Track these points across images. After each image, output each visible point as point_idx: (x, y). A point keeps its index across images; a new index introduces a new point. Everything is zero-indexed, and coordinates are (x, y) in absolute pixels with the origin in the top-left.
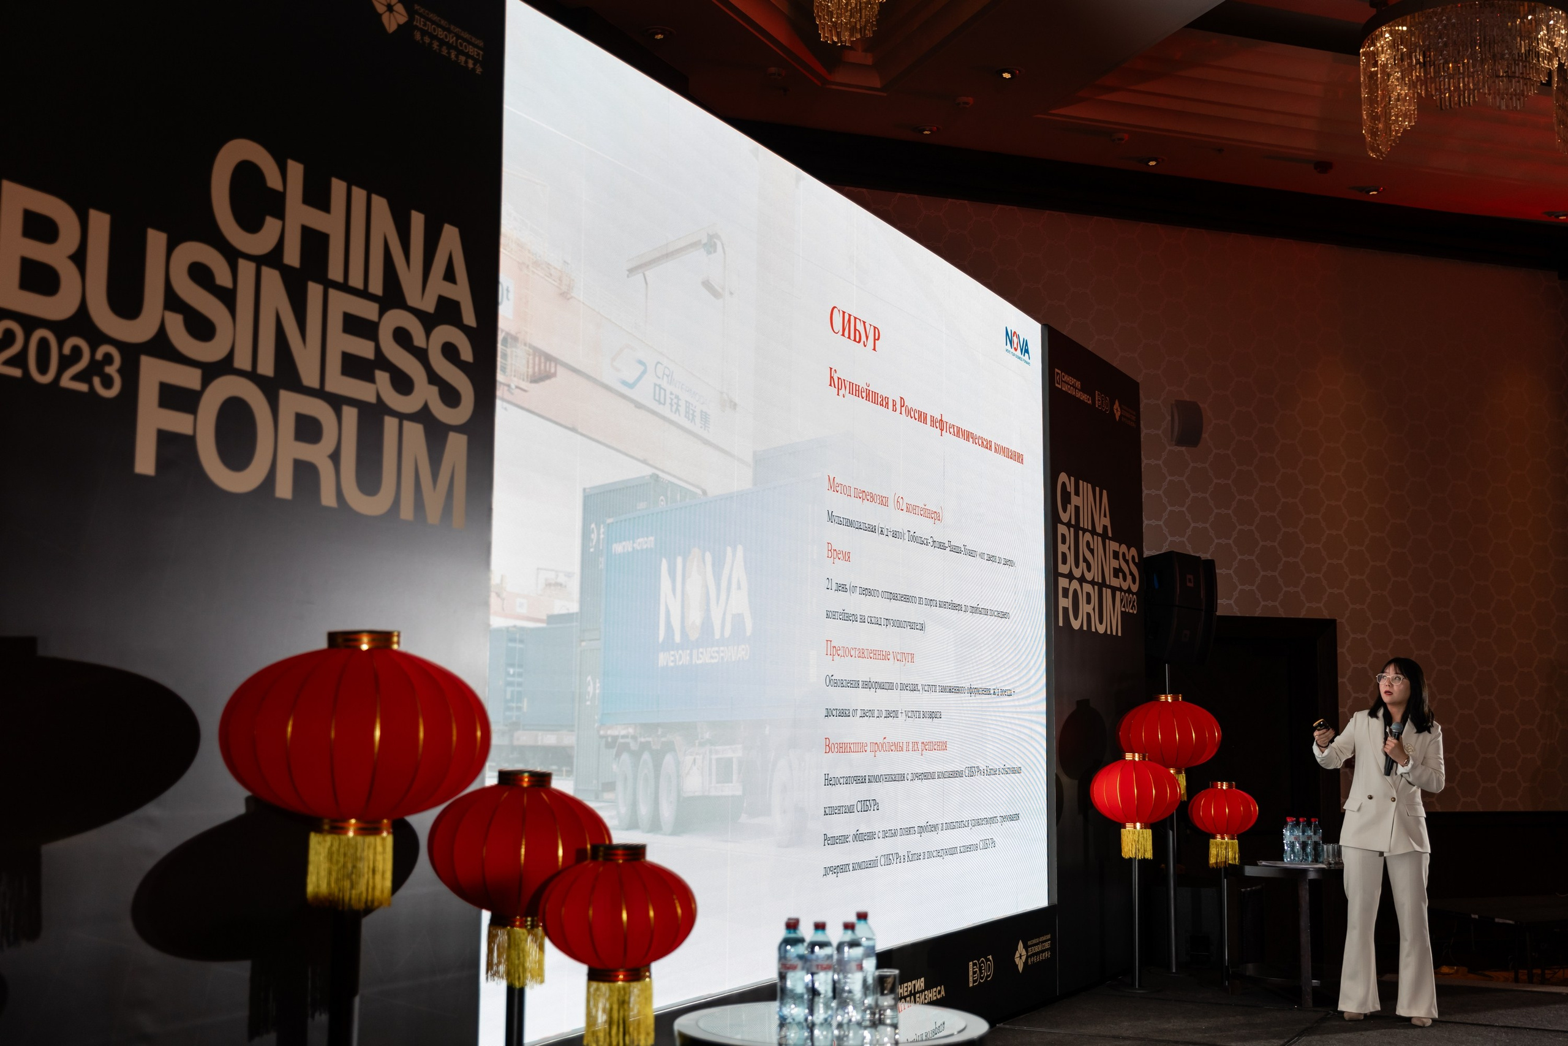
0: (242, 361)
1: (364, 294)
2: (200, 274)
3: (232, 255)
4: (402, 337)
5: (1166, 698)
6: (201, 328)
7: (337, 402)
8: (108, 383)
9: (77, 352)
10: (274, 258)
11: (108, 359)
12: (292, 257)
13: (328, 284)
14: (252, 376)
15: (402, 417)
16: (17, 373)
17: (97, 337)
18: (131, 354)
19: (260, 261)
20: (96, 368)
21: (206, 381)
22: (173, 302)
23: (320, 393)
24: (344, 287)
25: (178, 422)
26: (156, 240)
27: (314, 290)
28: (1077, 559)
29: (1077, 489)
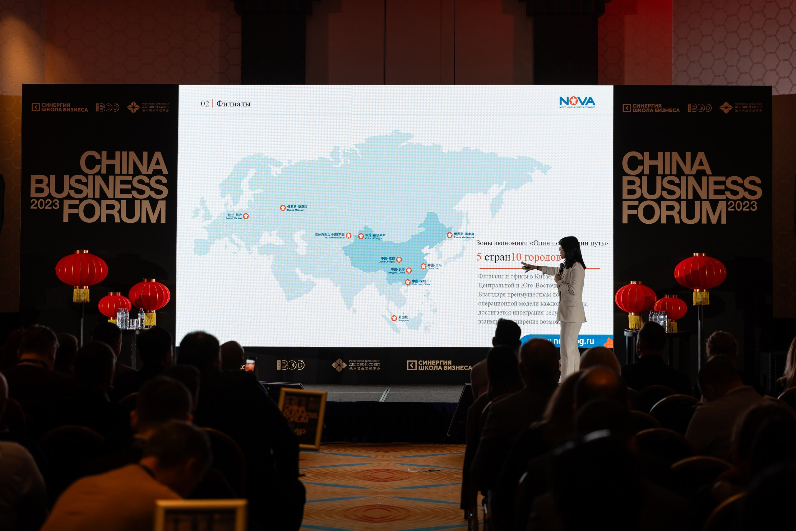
0: (91, 196)
1: (128, 174)
2: (78, 181)
3: (86, 176)
4: (141, 182)
6: (79, 191)
7: (119, 200)
8: (56, 206)
9: (49, 202)
10: (99, 173)
11: (56, 202)
12: (104, 171)
13: (115, 175)
14: (94, 198)
15: (141, 200)
16: (36, 208)
17: (53, 198)
18: (61, 201)
19: (94, 175)
20: (53, 204)
21: (80, 202)
22: (71, 188)
23: (114, 199)
24: (121, 174)
25: (74, 211)
26: (66, 177)
27: (111, 178)
28: (652, 190)
29: (654, 157)
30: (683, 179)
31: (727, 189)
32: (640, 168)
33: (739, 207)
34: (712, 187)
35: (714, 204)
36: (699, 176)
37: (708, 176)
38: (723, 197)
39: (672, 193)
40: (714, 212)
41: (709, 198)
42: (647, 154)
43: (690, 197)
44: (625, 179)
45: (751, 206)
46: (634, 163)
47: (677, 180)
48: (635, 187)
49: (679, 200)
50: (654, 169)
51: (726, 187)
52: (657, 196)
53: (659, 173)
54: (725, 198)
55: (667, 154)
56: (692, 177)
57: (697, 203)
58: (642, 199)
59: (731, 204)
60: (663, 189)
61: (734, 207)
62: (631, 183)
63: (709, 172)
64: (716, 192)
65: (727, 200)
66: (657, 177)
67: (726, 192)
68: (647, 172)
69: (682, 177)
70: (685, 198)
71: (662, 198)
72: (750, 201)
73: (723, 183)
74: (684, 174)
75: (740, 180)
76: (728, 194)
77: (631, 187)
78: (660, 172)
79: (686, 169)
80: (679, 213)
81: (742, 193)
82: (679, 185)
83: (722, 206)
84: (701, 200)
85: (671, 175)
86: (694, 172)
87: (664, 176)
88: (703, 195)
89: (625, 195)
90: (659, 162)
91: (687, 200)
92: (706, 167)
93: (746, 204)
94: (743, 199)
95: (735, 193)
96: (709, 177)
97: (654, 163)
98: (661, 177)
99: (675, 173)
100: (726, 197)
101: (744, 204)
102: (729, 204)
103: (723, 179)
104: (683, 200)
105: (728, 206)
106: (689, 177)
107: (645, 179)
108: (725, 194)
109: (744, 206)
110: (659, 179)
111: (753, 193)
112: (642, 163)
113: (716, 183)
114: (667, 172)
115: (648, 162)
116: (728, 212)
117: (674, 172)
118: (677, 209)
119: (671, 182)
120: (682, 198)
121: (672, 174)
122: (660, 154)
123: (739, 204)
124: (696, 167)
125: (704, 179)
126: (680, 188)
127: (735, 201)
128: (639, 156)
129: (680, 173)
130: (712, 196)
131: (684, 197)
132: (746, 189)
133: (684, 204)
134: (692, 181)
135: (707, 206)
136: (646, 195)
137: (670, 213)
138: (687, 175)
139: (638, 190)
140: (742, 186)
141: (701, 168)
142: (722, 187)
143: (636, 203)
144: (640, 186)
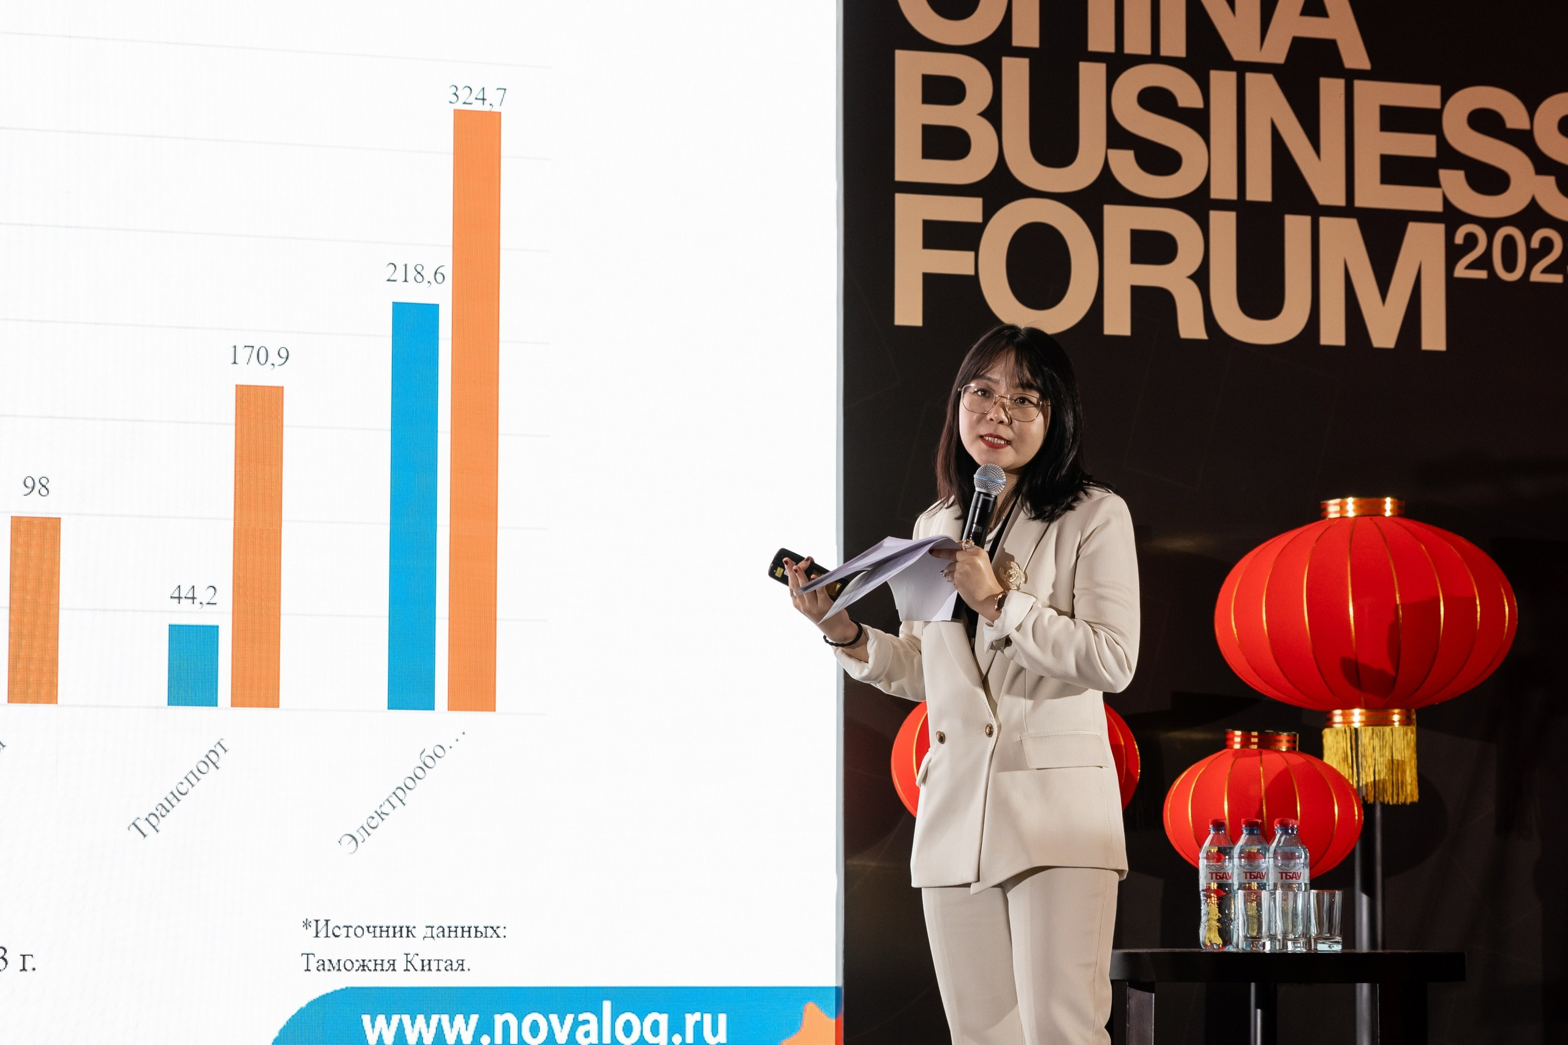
5: (1342, 506)
28: (1054, 136)
30: (1222, 82)
31: (1449, 157)
32: (990, 10)
33: (1510, 264)
34: (1374, 143)
35: (1383, 236)
36: (1303, 72)
37: (1351, 76)
38: (1425, 199)
39: (1160, 160)
40: (1383, 281)
41: (1360, 202)
43: (1260, 190)
44: (909, 68)
47: (1187, 94)
48: (965, 116)
49: (1199, 205)
51: (1443, 144)
52: (1080, 174)
53: (1092, 47)
54: (1438, 207)
56: (1269, 79)
57: (1296, 227)
58: (1000, 187)
59: (1471, 241)
60: (1118, 136)
61: (1484, 261)
62: (942, 90)
63: (1355, 55)
64: (1394, 170)
65: (1451, 217)
66: (1085, 68)
67: (1444, 175)
68: (1026, 33)
69: (1214, 74)
70: (1233, 196)
71: (1108, 189)
73: (1429, 121)
74: (1225, 61)
75: (1514, 114)
76: (1453, 181)
77: (942, 115)
78: (1100, 36)
79: (1238, 32)
80: (1201, 277)
81: (1527, 184)
82: (1198, 121)
83: (1423, 249)
84: (1316, 211)
85: (1155, 57)
86: (1276, 52)
87: (1117, 63)
88: (1325, 184)
89: (909, 161)
91: (1240, 206)
92: (1342, 28)
93: (1547, 245)
94: (1532, 217)
95: (1490, 180)
96: (1358, 84)
98: (1101, 68)
99: (1181, 51)
100: (1446, 201)
101: (1535, 243)
102: (1459, 239)
103: (1425, 96)
104: (1223, 205)
105: (1454, 254)
106: (1250, 77)
107: (1016, 73)
108: (1436, 183)
109: (1534, 257)
110: (1091, 75)
113: (1391, 119)
114: (1137, 42)
116: (1454, 286)
117: (1175, 43)
118: (1188, 257)
119: (1157, 100)
120: (1216, 193)
121: (1164, 51)
123: (1509, 242)
124: (1289, 21)
125: (1331, 90)
126: (1205, 135)
127: (1491, 225)
129: (1205, 50)
130: (1373, 193)
131: (1224, 188)
132: (1543, 163)
133: (1224, 224)
134: (1268, 100)
135: (1344, 242)
136: (1025, 167)
137: (1151, 275)
138: (1243, 69)
139: (981, 133)
140: (1524, 141)
141: (1314, 28)
142: (1422, 146)
143: (969, 210)
144: (993, 114)
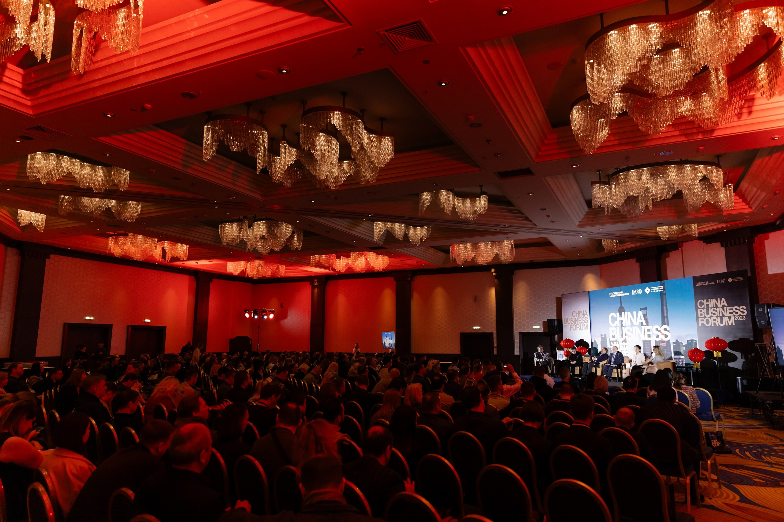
28: (708, 314)
29: (707, 301)
30: (718, 308)
31: (734, 312)
32: (703, 305)
34: (728, 311)
35: (730, 317)
36: (723, 307)
37: (726, 307)
38: (732, 315)
39: (714, 314)
40: (730, 321)
42: (705, 300)
43: (721, 315)
44: (699, 310)
45: (743, 318)
46: (701, 304)
47: (716, 309)
48: (702, 313)
49: (717, 317)
50: (708, 305)
52: (709, 316)
55: (712, 300)
57: (724, 318)
58: (705, 317)
60: (712, 313)
61: (737, 319)
62: (701, 311)
63: (726, 305)
64: (730, 313)
65: (734, 316)
68: (706, 307)
71: (711, 317)
72: (743, 316)
73: (732, 309)
74: (718, 307)
75: (738, 308)
76: (734, 313)
77: (701, 313)
78: (710, 307)
79: (719, 305)
80: (718, 322)
81: (739, 313)
82: (717, 311)
83: (732, 318)
84: (725, 316)
85: (714, 307)
86: (721, 306)
87: (711, 308)
88: (725, 314)
89: (699, 316)
90: (709, 303)
91: (720, 317)
92: (725, 304)
94: (740, 315)
95: (737, 313)
97: (707, 303)
103: (731, 308)
105: (735, 318)
107: (705, 309)
109: (740, 318)
110: (710, 309)
111: (743, 312)
112: (703, 304)
113: (729, 309)
114: (712, 307)
115: (706, 303)
116: (735, 321)
117: (715, 306)
118: (717, 321)
119: (714, 310)
122: (709, 300)
123: (738, 317)
124: (722, 304)
125: (725, 308)
127: (737, 316)
128: (703, 302)
129: (717, 307)
130: (729, 315)
131: (719, 316)
132: (741, 311)
133: (719, 318)
134: (721, 309)
135: (727, 318)
136: (706, 316)
137: (714, 322)
138: (719, 307)
139: (703, 314)
140: (739, 310)
141: (724, 304)
142: (732, 311)
143: (703, 319)
144: (704, 312)
